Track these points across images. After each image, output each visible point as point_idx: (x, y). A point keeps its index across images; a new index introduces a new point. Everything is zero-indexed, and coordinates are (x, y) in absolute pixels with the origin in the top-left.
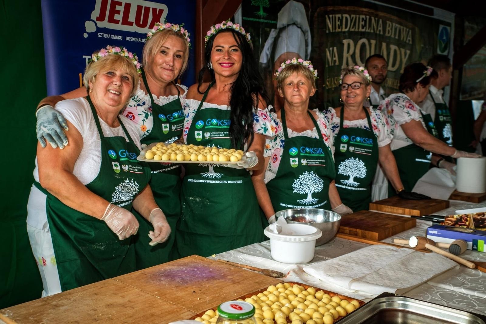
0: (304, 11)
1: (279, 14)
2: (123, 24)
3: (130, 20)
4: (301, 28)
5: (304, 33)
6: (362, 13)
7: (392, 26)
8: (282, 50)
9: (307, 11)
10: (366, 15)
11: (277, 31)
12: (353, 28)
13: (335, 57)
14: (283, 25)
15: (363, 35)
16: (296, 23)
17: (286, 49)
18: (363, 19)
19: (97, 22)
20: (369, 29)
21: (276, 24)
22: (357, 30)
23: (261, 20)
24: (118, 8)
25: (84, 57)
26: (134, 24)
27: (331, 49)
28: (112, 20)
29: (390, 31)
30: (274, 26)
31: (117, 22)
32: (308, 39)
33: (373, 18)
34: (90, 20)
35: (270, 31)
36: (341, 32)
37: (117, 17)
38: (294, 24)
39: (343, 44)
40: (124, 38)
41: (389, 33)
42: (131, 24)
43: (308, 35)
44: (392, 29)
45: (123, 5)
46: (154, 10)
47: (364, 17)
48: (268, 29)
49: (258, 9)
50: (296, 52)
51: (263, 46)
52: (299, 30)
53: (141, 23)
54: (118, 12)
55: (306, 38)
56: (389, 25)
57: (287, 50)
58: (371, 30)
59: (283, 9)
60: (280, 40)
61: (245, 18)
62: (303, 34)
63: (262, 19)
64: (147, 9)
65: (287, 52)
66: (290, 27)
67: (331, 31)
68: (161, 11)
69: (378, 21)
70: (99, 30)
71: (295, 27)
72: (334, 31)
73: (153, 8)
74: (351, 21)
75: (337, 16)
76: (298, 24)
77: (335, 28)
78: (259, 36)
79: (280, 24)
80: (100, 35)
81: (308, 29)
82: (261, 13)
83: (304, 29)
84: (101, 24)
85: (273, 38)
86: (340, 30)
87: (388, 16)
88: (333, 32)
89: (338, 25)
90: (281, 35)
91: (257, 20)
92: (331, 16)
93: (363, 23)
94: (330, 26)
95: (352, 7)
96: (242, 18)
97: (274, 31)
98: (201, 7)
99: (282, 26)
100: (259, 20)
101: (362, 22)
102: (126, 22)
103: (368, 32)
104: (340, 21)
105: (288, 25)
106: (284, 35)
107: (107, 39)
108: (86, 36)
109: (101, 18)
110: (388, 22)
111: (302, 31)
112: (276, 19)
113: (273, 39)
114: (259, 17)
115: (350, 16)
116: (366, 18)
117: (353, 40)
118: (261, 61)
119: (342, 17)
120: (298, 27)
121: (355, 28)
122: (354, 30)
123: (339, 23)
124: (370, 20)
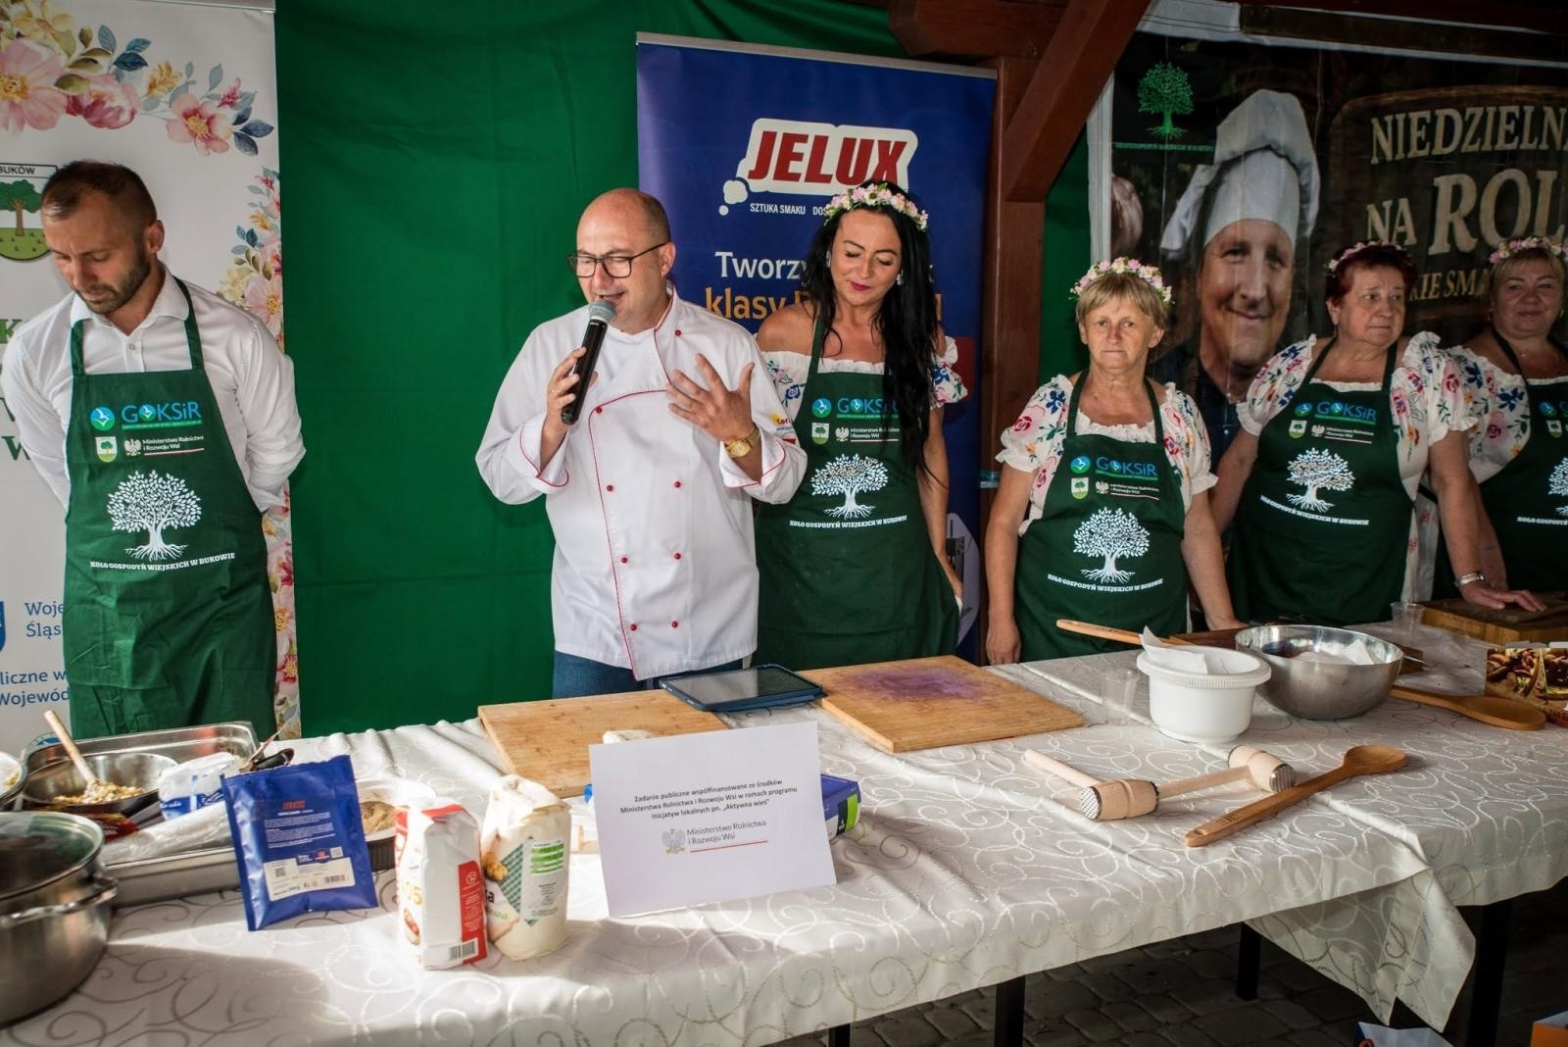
0: (1300, 113)
1: (1220, 128)
2: (807, 180)
3: (824, 171)
4: (1287, 157)
5: (1297, 168)
6: (1509, 100)
8: (1229, 215)
9: (1309, 113)
10: (1521, 104)
11: (1215, 168)
12: (1473, 142)
13: (1402, 223)
14: (1234, 153)
15: (1509, 159)
16: (1273, 146)
17: (1238, 211)
18: (1510, 116)
19: (750, 182)
20: (1531, 141)
21: (1212, 154)
22: (1487, 147)
23: (1167, 147)
24: (798, 147)
25: (718, 254)
26: (834, 179)
27: (1387, 204)
28: (782, 174)
30: (1207, 159)
31: (795, 177)
32: (1307, 185)
33: (1549, 112)
34: (734, 178)
35: (1193, 170)
36: (1430, 157)
37: (794, 167)
38: (1268, 148)
39: (1435, 190)
40: (809, 211)
42: (827, 179)
43: (1309, 175)
45: (811, 140)
46: (884, 145)
47: (1515, 109)
48: (1187, 168)
49: (1159, 119)
50: (1270, 219)
51: (1171, 209)
52: (1283, 162)
53: (851, 174)
54: (799, 157)
55: (1304, 183)
57: (1242, 214)
58: (1540, 142)
59: (1232, 114)
60: (1223, 189)
61: (1120, 145)
62: (1293, 172)
63: (1170, 142)
64: (867, 145)
65: (1242, 220)
66: (1255, 158)
67: (1389, 156)
68: (900, 146)
70: (754, 197)
71: (1270, 156)
72: (1400, 155)
73: (880, 142)
74: (1466, 126)
75: (1415, 116)
76: (1279, 148)
77: (1407, 148)
78: (1159, 186)
79: (1222, 152)
80: (754, 208)
81: (1312, 157)
82: (1168, 128)
83: (1297, 158)
84: (757, 186)
85: (1200, 187)
86: (1424, 153)
88: (1394, 161)
89: (1419, 139)
90: (1226, 178)
91: (1155, 146)
92: (1389, 119)
93: (1511, 127)
94: (1386, 146)
95: (1472, 87)
96: (1113, 146)
97: (1203, 171)
98: (1001, 128)
99: (1228, 157)
100: (1161, 147)
101: (1508, 122)
102: (814, 175)
103: (1528, 151)
104: (1424, 127)
105: (1248, 154)
106: (1235, 177)
107: (770, 214)
108: (724, 211)
109: (759, 172)
111: (1293, 165)
112: (1211, 138)
113: (1201, 191)
114: (1161, 140)
115: (1463, 113)
116: (1522, 113)
117: (1474, 174)
118: (1165, 244)
119: (1434, 118)
120: (1280, 156)
121: (1482, 143)
122: (1476, 147)
123: (1422, 134)
124: (1538, 116)
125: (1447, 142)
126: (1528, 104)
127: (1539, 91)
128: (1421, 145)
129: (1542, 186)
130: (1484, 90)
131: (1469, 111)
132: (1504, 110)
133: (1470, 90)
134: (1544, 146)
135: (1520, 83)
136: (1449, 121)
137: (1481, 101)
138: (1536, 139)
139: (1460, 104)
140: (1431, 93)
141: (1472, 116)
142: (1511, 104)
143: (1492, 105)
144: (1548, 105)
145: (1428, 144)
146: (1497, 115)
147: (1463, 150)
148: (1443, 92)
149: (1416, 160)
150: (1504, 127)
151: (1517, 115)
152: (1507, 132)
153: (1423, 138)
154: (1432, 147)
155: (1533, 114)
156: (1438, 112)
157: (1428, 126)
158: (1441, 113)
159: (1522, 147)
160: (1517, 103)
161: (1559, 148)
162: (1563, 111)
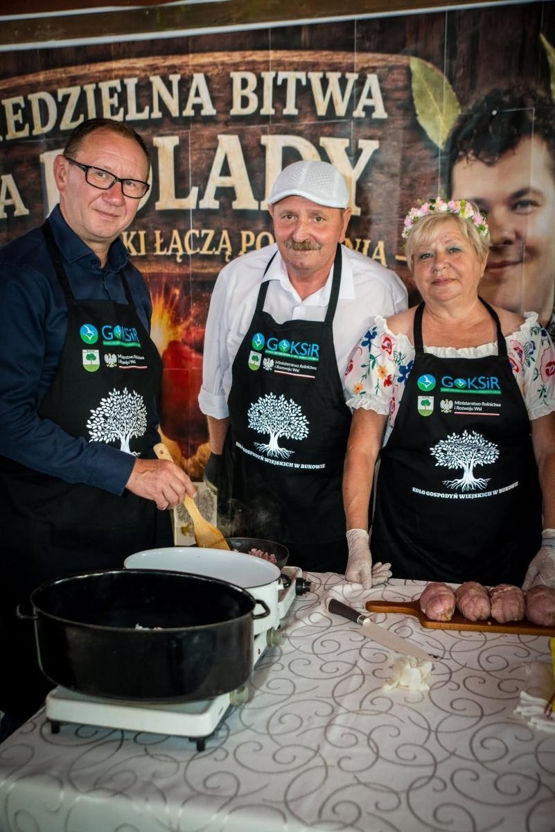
125: (44, 122)
126: (130, 77)
127: (141, 63)
128: (19, 127)
129: (160, 152)
130: (75, 71)
131: (61, 92)
132: (105, 87)
133: (60, 73)
134: (157, 114)
135: (117, 58)
136: (43, 105)
137: (73, 81)
138: (147, 108)
139: (50, 87)
140: (21, 81)
141: (66, 97)
142: (111, 79)
143: (91, 83)
144: (155, 75)
145: (27, 126)
146: (98, 92)
147: (63, 127)
148: (31, 78)
149: (16, 142)
150: (107, 102)
151: (119, 89)
152: (112, 106)
153: (21, 122)
154: (32, 128)
155: (138, 87)
156: (30, 97)
157: (23, 110)
158: (34, 98)
159: (129, 118)
160: (116, 77)
161: (175, 112)
162: (175, 79)
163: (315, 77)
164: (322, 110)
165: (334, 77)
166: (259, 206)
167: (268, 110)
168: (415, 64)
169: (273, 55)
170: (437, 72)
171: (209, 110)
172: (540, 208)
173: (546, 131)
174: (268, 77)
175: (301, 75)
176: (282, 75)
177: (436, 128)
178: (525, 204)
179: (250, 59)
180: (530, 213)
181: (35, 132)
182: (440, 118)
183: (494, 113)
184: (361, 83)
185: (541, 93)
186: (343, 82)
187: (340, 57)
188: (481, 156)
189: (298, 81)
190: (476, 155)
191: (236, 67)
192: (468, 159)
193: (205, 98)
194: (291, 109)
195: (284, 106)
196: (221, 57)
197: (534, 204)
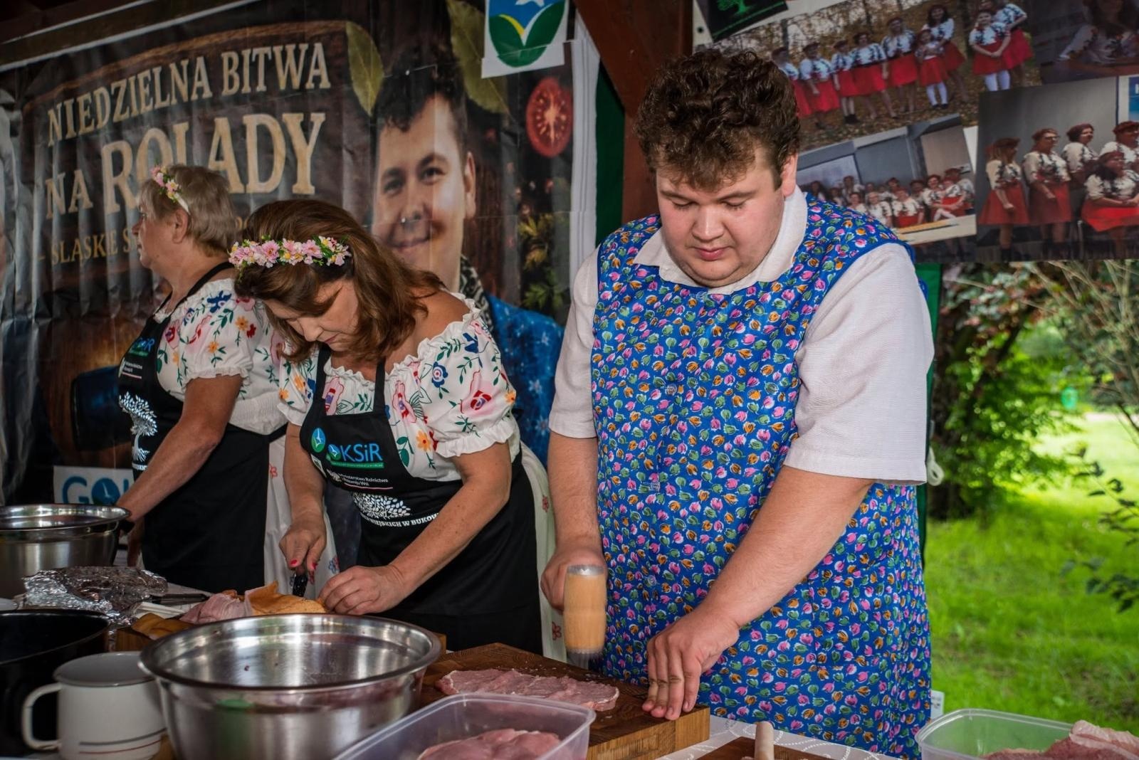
5: (4, 160)
6: (142, 67)
7: (241, 59)
10: (152, 67)
12: (123, 112)
18: (145, 80)
20: (164, 98)
22: (135, 112)
29: (236, 76)
33: (173, 67)
36: (95, 131)
41: (231, 86)
43: (11, 162)
44: (240, 70)
47: (146, 74)
55: (7, 169)
56: (231, 61)
58: (171, 99)
67: (63, 138)
69: (191, 68)
74: (114, 98)
75: (78, 100)
77: (77, 129)
81: (12, 149)
83: (4, 152)
86: (90, 129)
87: (224, 37)
89: (86, 117)
93: (146, 90)
94: (58, 129)
101: (144, 87)
103: (162, 109)
104: (88, 108)
110: (225, 56)
115: (107, 89)
116: (151, 76)
117: (127, 139)
119: (93, 97)
121: (131, 111)
122: (126, 115)
123: (88, 113)
124: (165, 75)
125: (103, 116)
126: (156, 65)
127: (163, 51)
128: (88, 123)
129: (177, 139)
130: (123, 64)
131: (114, 86)
132: (141, 78)
133: (113, 68)
134: (174, 101)
135: (148, 48)
136: (102, 99)
137: (121, 75)
138: (168, 96)
139: (107, 82)
140: (89, 78)
141: (117, 90)
142: (145, 69)
143: (133, 75)
144: (172, 62)
145: (93, 121)
146: (137, 82)
147: (115, 119)
148: (95, 75)
149: (85, 137)
150: (143, 92)
151: (150, 79)
152: (146, 98)
153: (89, 117)
154: (96, 123)
155: (161, 75)
156: (94, 93)
157: (90, 106)
158: (97, 94)
159: (156, 107)
160: (148, 67)
161: (185, 99)
162: (185, 63)
163: (278, 50)
164: (283, 86)
165: (290, 48)
166: (245, 188)
167: (247, 89)
168: (349, 28)
169: (249, 32)
170: (366, 35)
171: (208, 94)
172: (444, 177)
173: (449, 90)
174: (246, 53)
175: (267, 50)
176: (256, 51)
177: (366, 94)
178: (432, 172)
179: (233, 38)
180: (436, 182)
181: (99, 126)
182: (369, 83)
183: (408, 73)
184: (310, 53)
185: (442, 48)
186: (297, 53)
187: (293, 28)
188: (398, 121)
189: (266, 56)
190: (394, 120)
191: (225, 48)
192: (389, 125)
193: (205, 82)
194: (261, 87)
195: (257, 84)
196: (215, 39)
197: (439, 172)
